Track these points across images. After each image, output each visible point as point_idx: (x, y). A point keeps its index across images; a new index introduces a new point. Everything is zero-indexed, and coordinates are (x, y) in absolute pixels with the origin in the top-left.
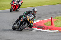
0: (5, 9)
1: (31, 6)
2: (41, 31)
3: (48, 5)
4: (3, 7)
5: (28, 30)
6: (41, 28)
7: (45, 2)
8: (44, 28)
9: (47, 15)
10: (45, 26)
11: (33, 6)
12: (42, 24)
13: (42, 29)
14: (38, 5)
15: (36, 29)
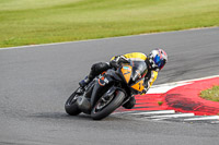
0: (59, 41)
1: (154, 28)
2: (189, 122)
3: (215, 27)
4: (51, 33)
5: (142, 116)
6: (189, 110)
7: (205, 14)
8: (199, 109)
9: (212, 64)
10: (204, 102)
11: (160, 28)
12: (192, 96)
13: (192, 114)
14: (176, 26)
15: (173, 111)
